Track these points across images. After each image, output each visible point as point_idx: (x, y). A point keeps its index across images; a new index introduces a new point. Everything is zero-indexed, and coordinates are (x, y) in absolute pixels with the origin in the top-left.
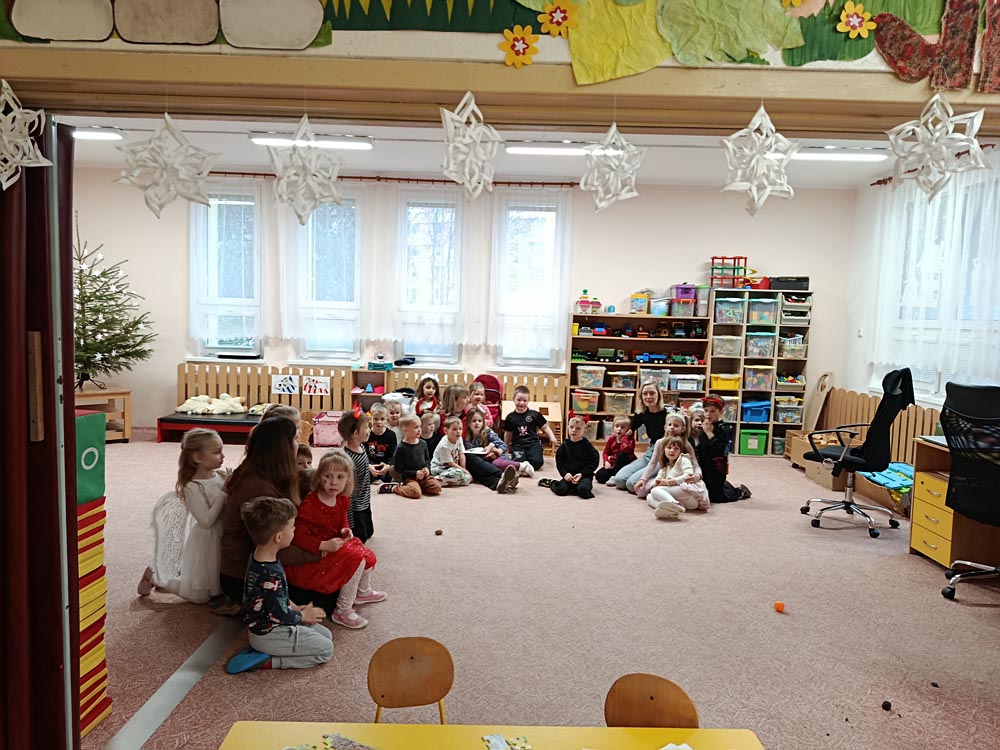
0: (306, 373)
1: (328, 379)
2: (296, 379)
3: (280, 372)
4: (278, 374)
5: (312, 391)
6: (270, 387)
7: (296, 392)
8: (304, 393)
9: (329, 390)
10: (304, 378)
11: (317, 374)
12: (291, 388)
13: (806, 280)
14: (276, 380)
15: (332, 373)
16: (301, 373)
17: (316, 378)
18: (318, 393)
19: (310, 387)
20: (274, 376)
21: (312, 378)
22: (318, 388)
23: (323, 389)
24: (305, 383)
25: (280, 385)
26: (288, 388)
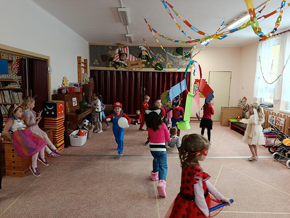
1: (284, 119)
2: (275, 117)
4: (270, 114)
5: (279, 123)
6: (268, 119)
7: (274, 123)
8: (276, 124)
9: (284, 125)
10: (277, 117)
14: (270, 117)
17: (281, 118)
18: (280, 125)
19: (278, 122)
21: (279, 118)
22: (281, 123)
23: (282, 123)
24: (277, 120)
25: (270, 119)
26: (272, 121)
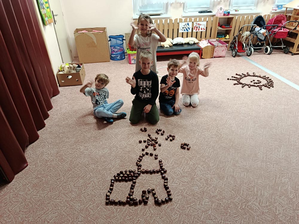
0: (195, 20)
1: (205, 23)
2: (190, 24)
3: (183, 21)
4: (182, 22)
5: (198, 29)
6: (178, 30)
7: (190, 31)
8: (194, 31)
9: (205, 28)
10: (194, 23)
11: (200, 20)
12: (188, 29)
14: (181, 25)
15: (207, 20)
16: (193, 21)
17: (200, 23)
18: (200, 30)
19: (197, 27)
20: (180, 24)
21: (198, 23)
22: (200, 27)
23: (203, 28)
24: (194, 26)
25: (183, 28)
26: (187, 29)
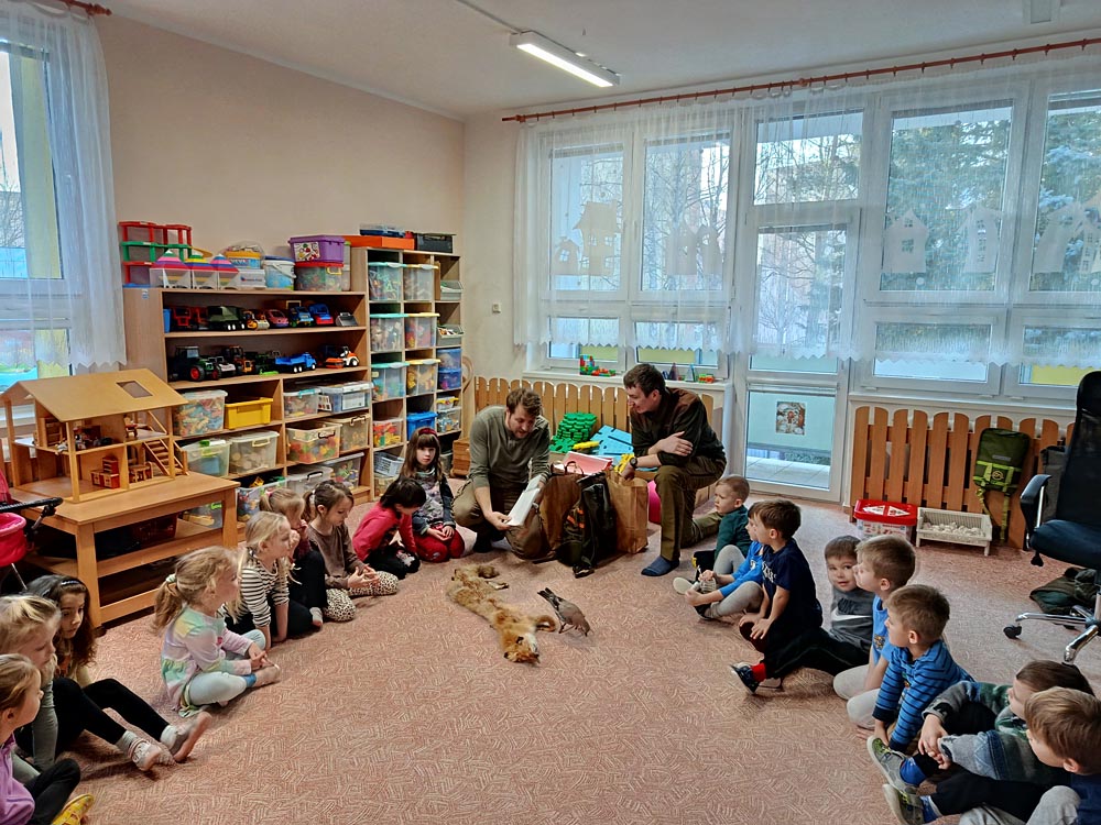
13: (448, 238)
